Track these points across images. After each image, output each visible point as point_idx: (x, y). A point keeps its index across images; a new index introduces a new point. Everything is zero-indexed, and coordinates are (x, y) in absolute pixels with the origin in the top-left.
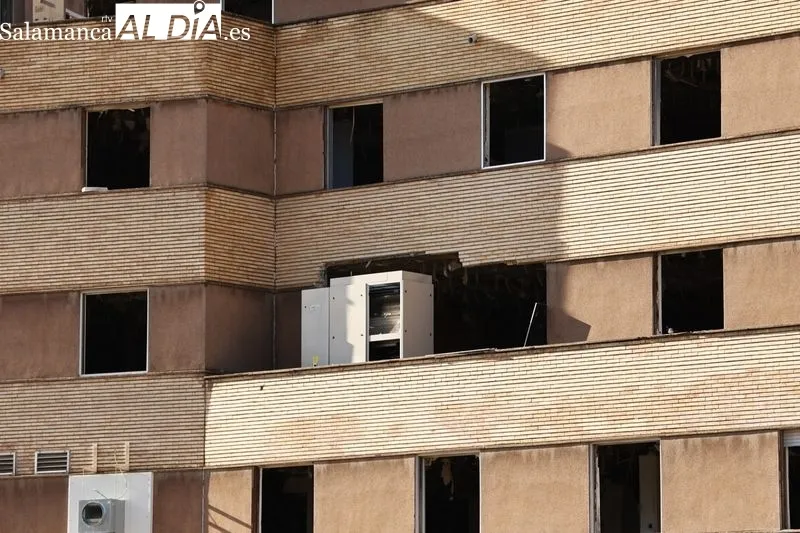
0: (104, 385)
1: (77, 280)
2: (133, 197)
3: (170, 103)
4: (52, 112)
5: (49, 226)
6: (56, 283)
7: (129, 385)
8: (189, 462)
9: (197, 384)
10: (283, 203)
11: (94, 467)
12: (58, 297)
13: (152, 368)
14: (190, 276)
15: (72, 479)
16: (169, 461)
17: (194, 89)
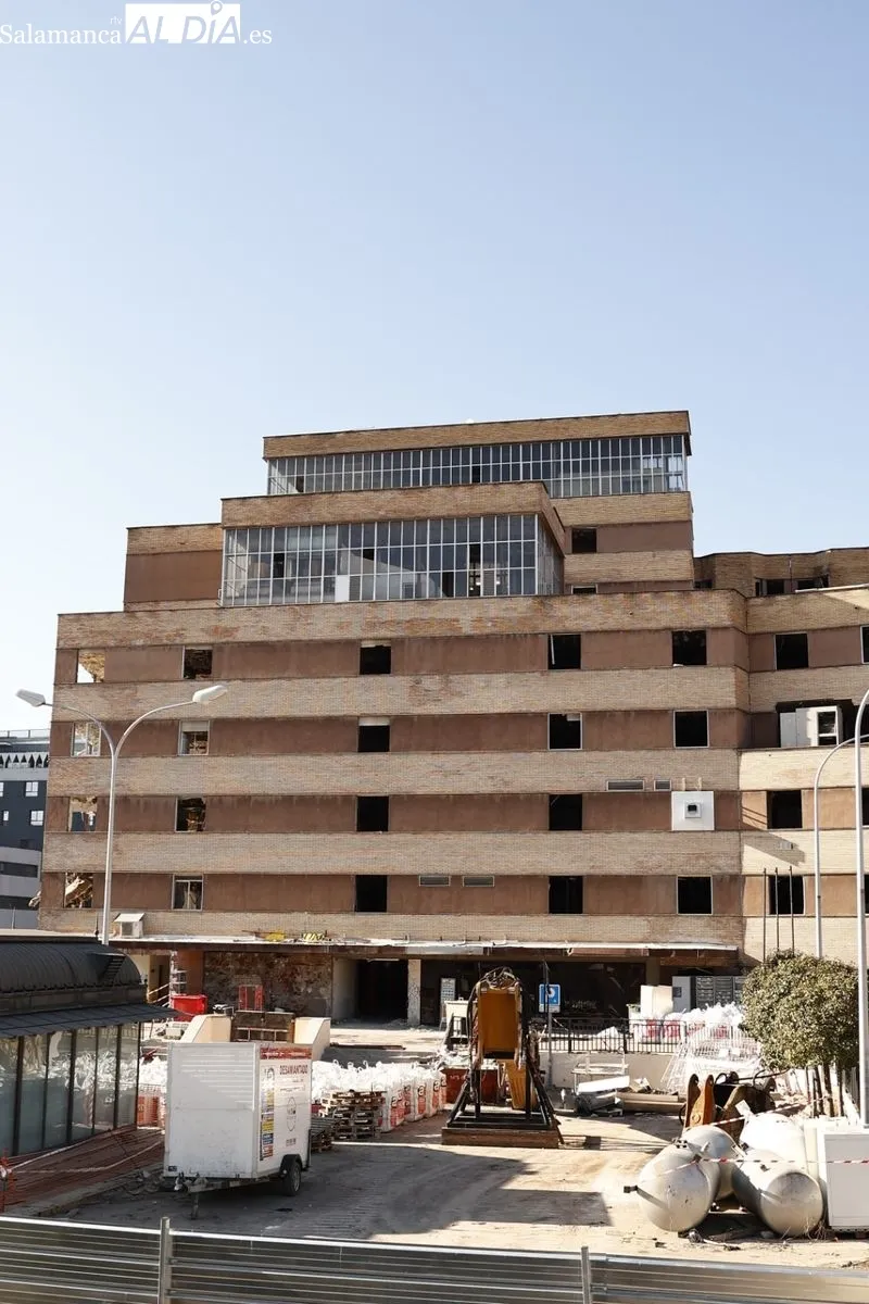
0: (689, 753)
1: (671, 704)
2: (700, 669)
3: (716, 629)
4: (657, 631)
5: (658, 681)
6: (662, 706)
7: (699, 752)
8: (732, 787)
9: (734, 753)
10: (753, 675)
11: (684, 786)
12: (663, 712)
13: (711, 745)
14: (728, 705)
15: (673, 793)
16: (721, 786)
17: (728, 623)
